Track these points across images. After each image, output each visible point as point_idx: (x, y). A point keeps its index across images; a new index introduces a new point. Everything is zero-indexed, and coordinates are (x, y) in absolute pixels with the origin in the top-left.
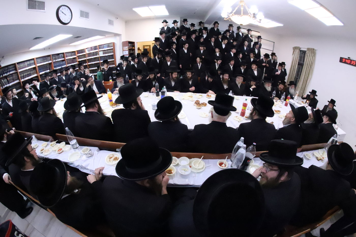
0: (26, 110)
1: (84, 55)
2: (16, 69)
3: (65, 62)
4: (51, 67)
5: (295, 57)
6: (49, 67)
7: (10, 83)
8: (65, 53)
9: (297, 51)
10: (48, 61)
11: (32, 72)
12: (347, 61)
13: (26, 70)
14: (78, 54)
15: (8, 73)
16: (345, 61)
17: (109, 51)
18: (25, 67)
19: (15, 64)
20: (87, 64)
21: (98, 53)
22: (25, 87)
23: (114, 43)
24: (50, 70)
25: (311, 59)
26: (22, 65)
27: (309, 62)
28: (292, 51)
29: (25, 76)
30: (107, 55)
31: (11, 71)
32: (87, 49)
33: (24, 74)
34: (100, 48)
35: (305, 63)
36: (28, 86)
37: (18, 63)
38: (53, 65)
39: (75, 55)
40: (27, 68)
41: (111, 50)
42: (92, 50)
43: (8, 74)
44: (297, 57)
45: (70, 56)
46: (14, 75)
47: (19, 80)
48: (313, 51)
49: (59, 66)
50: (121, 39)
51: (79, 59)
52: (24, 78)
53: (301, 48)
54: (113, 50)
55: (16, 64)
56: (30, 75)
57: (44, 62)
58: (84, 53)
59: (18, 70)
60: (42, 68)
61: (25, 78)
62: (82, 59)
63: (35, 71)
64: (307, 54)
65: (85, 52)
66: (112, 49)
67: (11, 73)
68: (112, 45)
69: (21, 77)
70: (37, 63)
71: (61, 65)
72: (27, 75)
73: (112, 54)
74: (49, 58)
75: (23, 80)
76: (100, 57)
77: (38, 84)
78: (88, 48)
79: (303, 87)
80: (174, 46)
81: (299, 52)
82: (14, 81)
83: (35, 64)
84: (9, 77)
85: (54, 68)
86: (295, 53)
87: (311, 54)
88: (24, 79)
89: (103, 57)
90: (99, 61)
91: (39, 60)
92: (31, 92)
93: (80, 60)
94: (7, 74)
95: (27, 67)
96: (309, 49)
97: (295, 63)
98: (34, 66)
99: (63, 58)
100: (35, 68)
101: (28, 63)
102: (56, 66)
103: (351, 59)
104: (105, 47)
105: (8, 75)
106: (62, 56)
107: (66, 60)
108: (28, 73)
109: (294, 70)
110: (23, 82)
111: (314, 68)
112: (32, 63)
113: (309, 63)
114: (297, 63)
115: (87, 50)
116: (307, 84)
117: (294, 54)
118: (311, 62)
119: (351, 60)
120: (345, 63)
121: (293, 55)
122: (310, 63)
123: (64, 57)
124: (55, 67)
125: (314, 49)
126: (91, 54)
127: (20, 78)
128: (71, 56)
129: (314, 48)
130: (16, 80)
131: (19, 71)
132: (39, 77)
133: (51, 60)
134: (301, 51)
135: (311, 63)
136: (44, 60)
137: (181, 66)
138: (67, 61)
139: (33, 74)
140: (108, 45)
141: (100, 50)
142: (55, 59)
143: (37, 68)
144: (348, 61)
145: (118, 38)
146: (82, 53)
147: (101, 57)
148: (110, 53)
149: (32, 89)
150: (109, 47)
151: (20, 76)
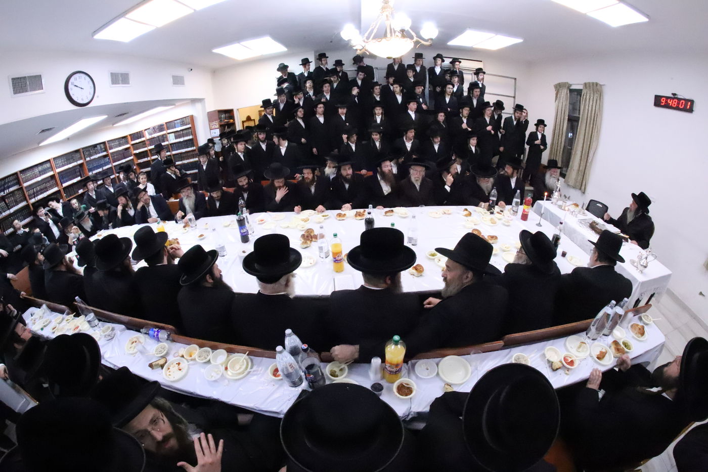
0: (34, 261)
1: (143, 143)
2: (19, 183)
3: (109, 159)
4: (83, 171)
5: (560, 105)
6: (80, 171)
7: (11, 208)
8: (107, 142)
9: (564, 92)
10: (77, 161)
11: (48, 185)
12: (670, 102)
13: (38, 182)
14: (132, 140)
15: (5, 191)
16: (666, 102)
17: (185, 132)
18: (36, 178)
19: (16, 174)
20: (149, 159)
21: (166, 137)
22: (38, 214)
23: (192, 117)
24: (81, 177)
25: (594, 106)
26: (29, 174)
27: (590, 112)
28: (554, 93)
29: (37, 192)
30: (181, 140)
31: (11, 187)
32: (146, 131)
33: (35, 189)
34: (168, 129)
35: (581, 116)
36: (42, 211)
37: (23, 171)
38: (86, 167)
39: (127, 143)
40: (39, 179)
41: (187, 131)
42: (155, 132)
43: (7, 191)
44: (564, 104)
45: (117, 146)
46: (16, 192)
47: (27, 202)
48: (596, 88)
49: (97, 167)
50: (204, 107)
51: (134, 150)
52: (34, 197)
53: (571, 85)
54: (192, 130)
55: (19, 173)
56: (46, 189)
57: (70, 164)
58: (143, 139)
59: (22, 183)
60: (65, 175)
61: (37, 195)
62: (140, 149)
63: (53, 181)
64: (585, 97)
65: (144, 137)
66: (190, 128)
67: (11, 189)
68: (188, 120)
69: (29, 196)
70: (56, 167)
71: (101, 164)
72: (41, 190)
73: (191, 137)
74: (78, 155)
75: (33, 201)
76: (171, 144)
77: (58, 207)
78: (149, 129)
79: (581, 168)
80: (300, 113)
81: (568, 95)
82: (17, 204)
83: (52, 170)
84: (9, 197)
85: (89, 172)
86: (560, 97)
87: (594, 95)
88: (36, 198)
89: (175, 143)
90: (170, 152)
91: (59, 162)
92: (48, 221)
93: (137, 151)
94: (4, 193)
95: (39, 176)
96: (587, 85)
97: (562, 118)
98: (51, 173)
99: (104, 151)
100: (53, 177)
101: (40, 168)
102: (91, 168)
103: (679, 97)
104: (176, 125)
105: (7, 194)
106: (101, 149)
107: (110, 154)
108: (42, 187)
109: (561, 133)
110: (33, 204)
111: (601, 125)
112: (48, 168)
113: (589, 115)
114: (567, 118)
115: (146, 133)
116: (590, 161)
117: (558, 99)
118: (593, 112)
119: (679, 100)
120: (667, 106)
121: (555, 101)
122: (591, 116)
123: (106, 150)
124: (90, 170)
125: (597, 84)
126: (155, 139)
127: (28, 198)
128: (120, 145)
129: (598, 82)
130: (21, 201)
131: (25, 185)
132: (62, 191)
133: (81, 158)
134: (571, 91)
135: (595, 114)
136: (69, 159)
137: (315, 150)
138: (112, 157)
139: (52, 187)
140: (183, 121)
141: (169, 131)
142: (90, 155)
143: (57, 176)
144: (672, 103)
145: (199, 106)
146: (138, 139)
147: (173, 144)
148: (187, 135)
149: (49, 216)
150: (183, 124)
151: (27, 195)
